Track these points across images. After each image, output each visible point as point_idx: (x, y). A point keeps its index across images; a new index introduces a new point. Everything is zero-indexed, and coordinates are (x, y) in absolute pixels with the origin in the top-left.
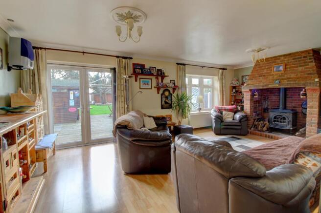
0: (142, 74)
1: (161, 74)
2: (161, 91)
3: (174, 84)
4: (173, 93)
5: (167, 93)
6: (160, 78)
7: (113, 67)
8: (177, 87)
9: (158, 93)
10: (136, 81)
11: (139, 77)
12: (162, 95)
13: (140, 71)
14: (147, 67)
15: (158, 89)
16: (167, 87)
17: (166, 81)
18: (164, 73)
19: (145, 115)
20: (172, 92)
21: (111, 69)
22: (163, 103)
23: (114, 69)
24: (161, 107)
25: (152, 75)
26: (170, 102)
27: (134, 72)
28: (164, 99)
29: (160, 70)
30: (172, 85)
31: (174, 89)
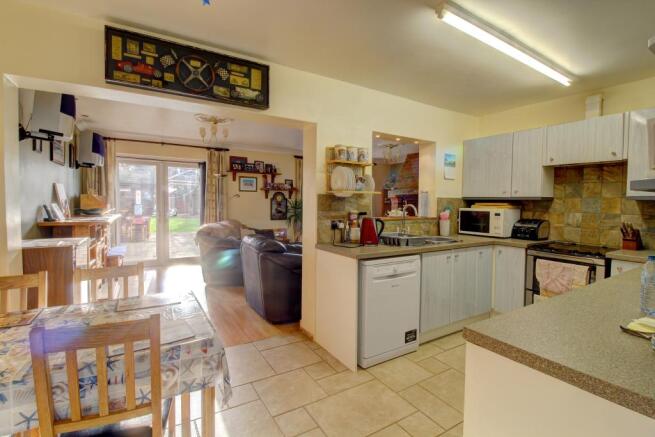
0: (243, 170)
1: (271, 171)
2: (271, 195)
3: (292, 185)
4: (290, 197)
5: (279, 198)
6: (269, 177)
7: (202, 161)
8: (296, 190)
9: (267, 197)
10: (234, 179)
11: (238, 174)
12: (272, 200)
13: (239, 166)
14: (251, 160)
15: (267, 192)
16: (279, 189)
17: (279, 180)
18: (275, 170)
19: (244, 227)
20: (287, 196)
21: (200, 164)
22: (274, 211)
23: (204, 164)
24: (269, 218)
25: (258, 172)
26: (284, 210)
27: (232, 169)
28: (275, 206)
29: (271, 166)
30: (288, 186)
31: (291, 193)
